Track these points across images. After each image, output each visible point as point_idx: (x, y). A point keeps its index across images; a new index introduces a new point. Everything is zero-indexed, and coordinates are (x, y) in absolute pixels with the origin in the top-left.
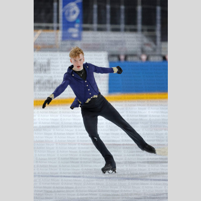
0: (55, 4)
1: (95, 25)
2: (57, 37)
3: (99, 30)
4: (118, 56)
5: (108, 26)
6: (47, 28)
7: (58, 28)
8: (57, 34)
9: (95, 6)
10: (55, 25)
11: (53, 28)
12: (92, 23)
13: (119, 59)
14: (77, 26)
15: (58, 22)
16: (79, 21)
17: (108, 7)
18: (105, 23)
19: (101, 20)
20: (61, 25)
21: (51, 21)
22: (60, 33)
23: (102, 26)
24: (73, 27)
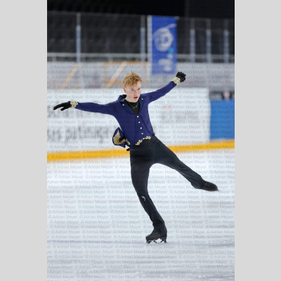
0: (143, 30)
1: (193, 56)
2: (146, 72)
3: (198, 61)
4: (222, 94)
5: (209, 56)
6: (133, 60)
7: (146, 60)
8: (145, 67)
9: (193, 32)
10: (143, 55)
11: (140, 60)
12: (188, 52)
13: (223, 97)
14: (170, 56)
15: (146, 52)
16: (172, 50)
17: (209, 33)
18: (205, 52)
19: (200, 49)
20: (150, 55)
21: (137, 51)
22: (149, 65)
23: (202, 56)
24: (166, 58)
